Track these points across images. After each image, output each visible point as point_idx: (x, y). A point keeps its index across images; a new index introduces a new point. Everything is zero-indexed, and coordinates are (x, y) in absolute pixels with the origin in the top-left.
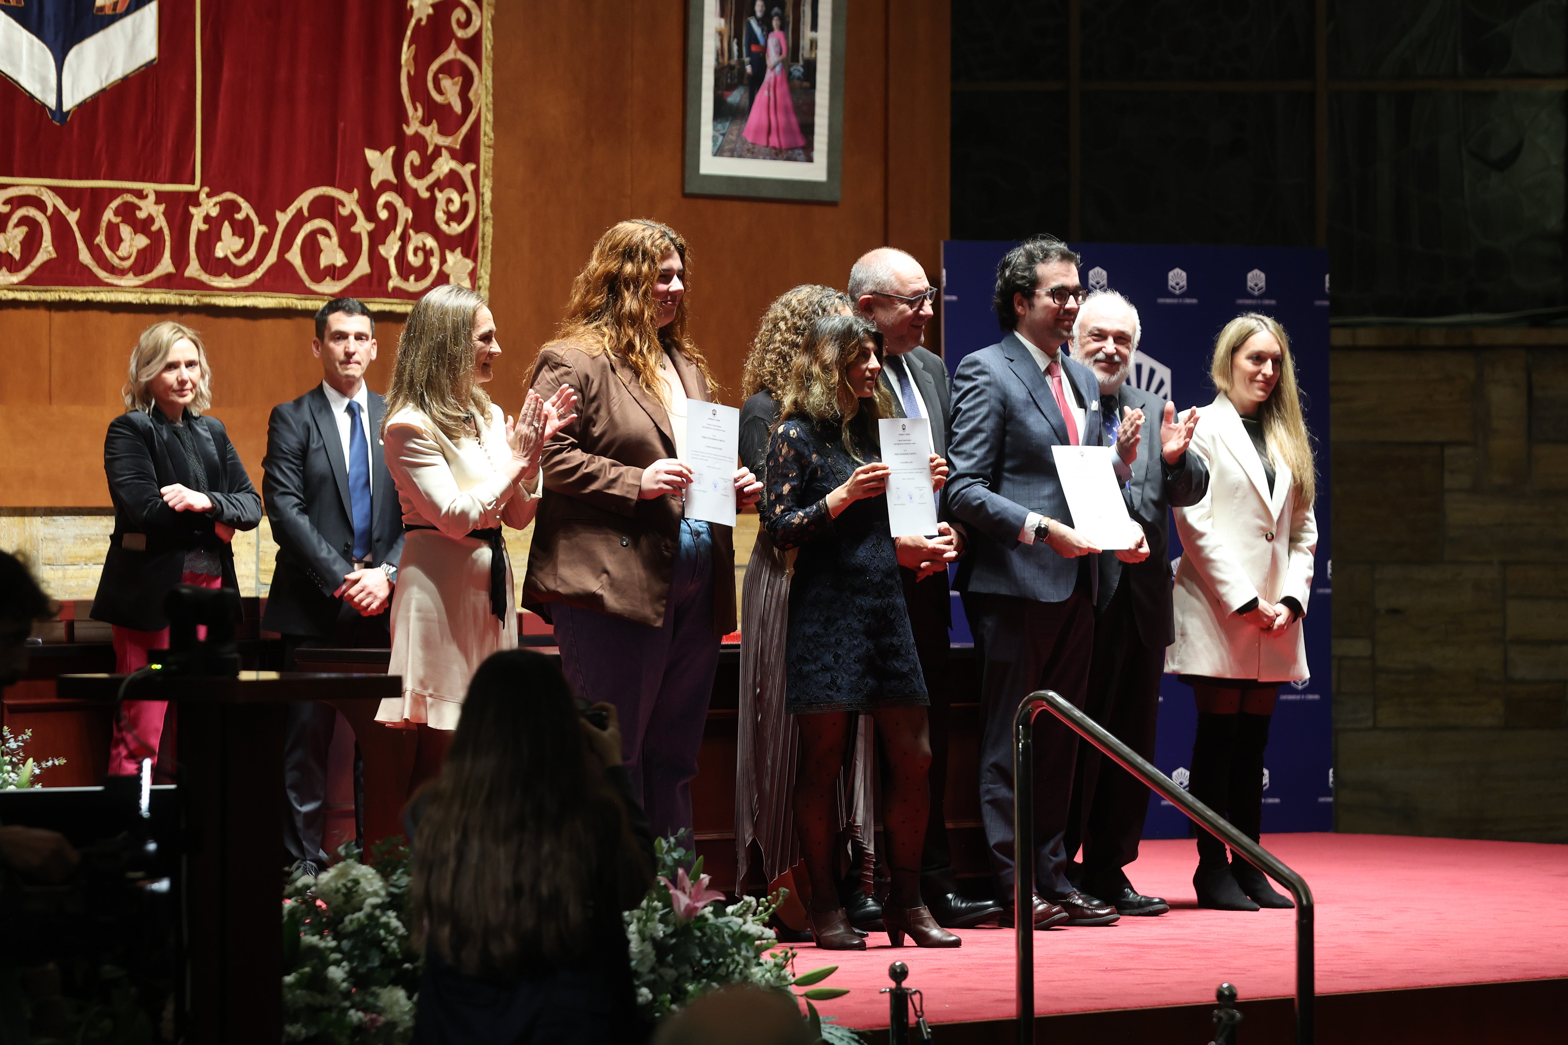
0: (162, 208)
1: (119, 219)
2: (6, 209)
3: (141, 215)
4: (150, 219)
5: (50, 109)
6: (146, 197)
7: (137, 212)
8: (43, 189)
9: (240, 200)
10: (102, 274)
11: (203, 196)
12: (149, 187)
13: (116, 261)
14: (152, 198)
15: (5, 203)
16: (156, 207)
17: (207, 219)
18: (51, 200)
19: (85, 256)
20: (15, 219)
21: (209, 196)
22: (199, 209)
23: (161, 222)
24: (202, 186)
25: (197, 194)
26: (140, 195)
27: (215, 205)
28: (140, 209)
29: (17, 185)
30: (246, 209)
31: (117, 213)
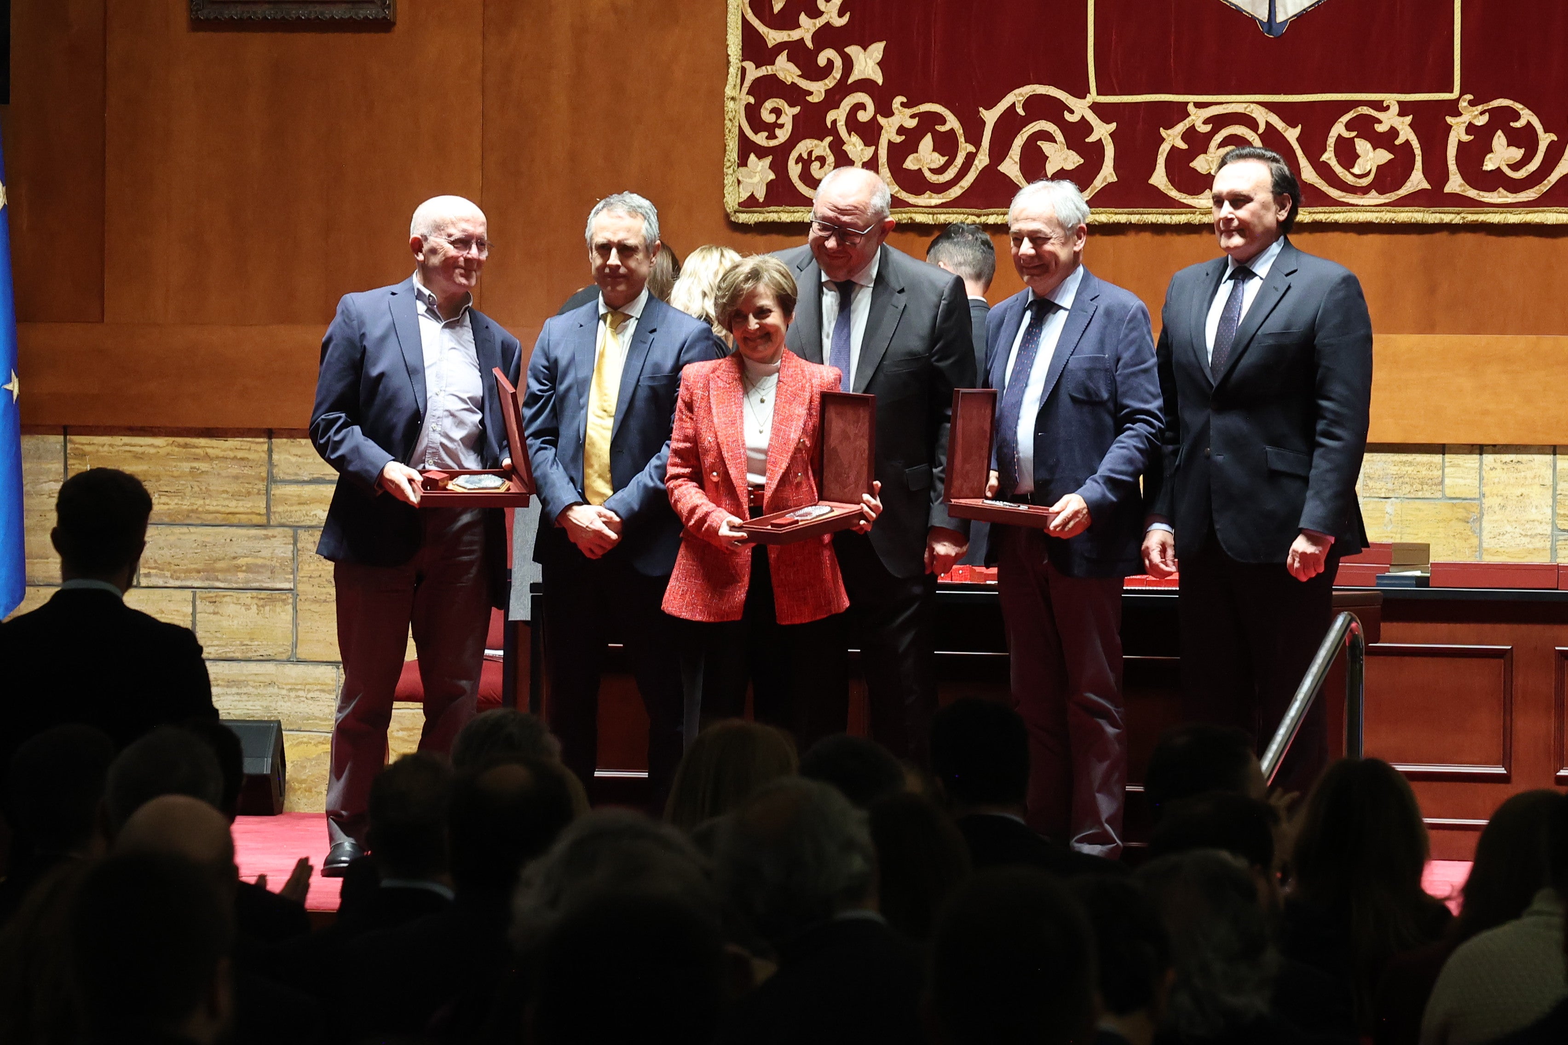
0: (1409, 119)
1: (1354, 134)
2: (1208, 128)
3: (1380, 128)
4: (1393, 133)
5: (1260, 21)
6: (1388, 108)
7: (1376, 126)
8: (1252, 106)
9: (1518, 106)
10: (1334, 193)
11: (1463, 104)
12: (1391, 99)
13: (1349, 179)
14: (1395, 109)
15: (1206, 122)
16: (1402, 119)
17: (1471, 128)
18: (1262, 116)
19: (1308, 174)
20: (1218, 138)
21: (1472, 103)
22: (1458, 119)
23: (1406, 134)
24: (1462, 94)
25: (1457, 101)
26: (1379, 106)
27: (1482, 113)
28: (1380, 122)
29: (1222, 103)
30: (1527, 116)
31: (1349, 126)
